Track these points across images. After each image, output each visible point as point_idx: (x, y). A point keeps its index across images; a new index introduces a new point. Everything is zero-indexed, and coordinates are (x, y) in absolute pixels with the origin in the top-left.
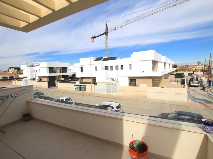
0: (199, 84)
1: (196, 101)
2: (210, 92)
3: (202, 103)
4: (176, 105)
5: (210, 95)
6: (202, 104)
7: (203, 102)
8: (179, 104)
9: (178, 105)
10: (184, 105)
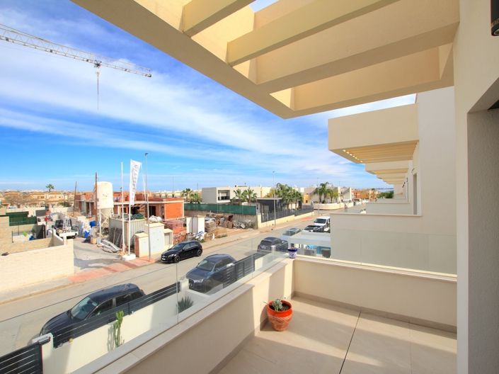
0: (77, 233)
1: (90, 265)
2: (103, 244)
3: (102, 267)
4: (56, 288)
5: (105, 249)
6: (102, 269)
7: (102, 265)
8: (61, 284)
9: (59, 287)
10: (74, 283)
